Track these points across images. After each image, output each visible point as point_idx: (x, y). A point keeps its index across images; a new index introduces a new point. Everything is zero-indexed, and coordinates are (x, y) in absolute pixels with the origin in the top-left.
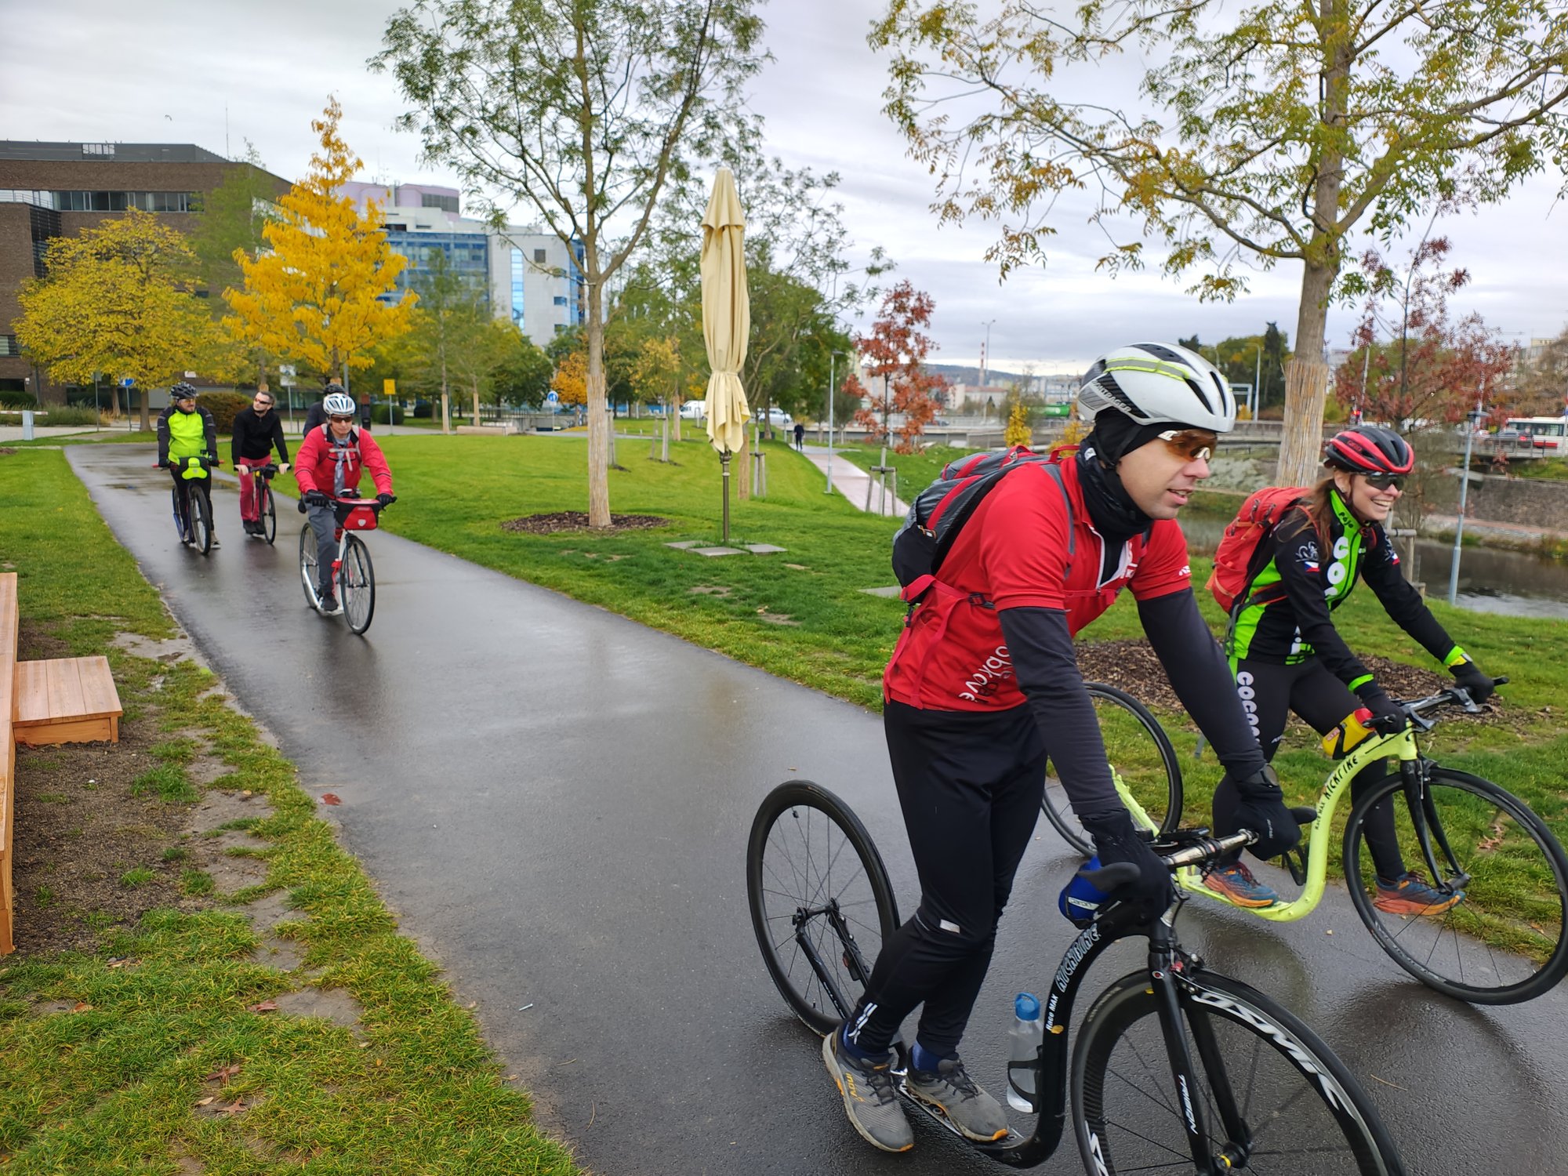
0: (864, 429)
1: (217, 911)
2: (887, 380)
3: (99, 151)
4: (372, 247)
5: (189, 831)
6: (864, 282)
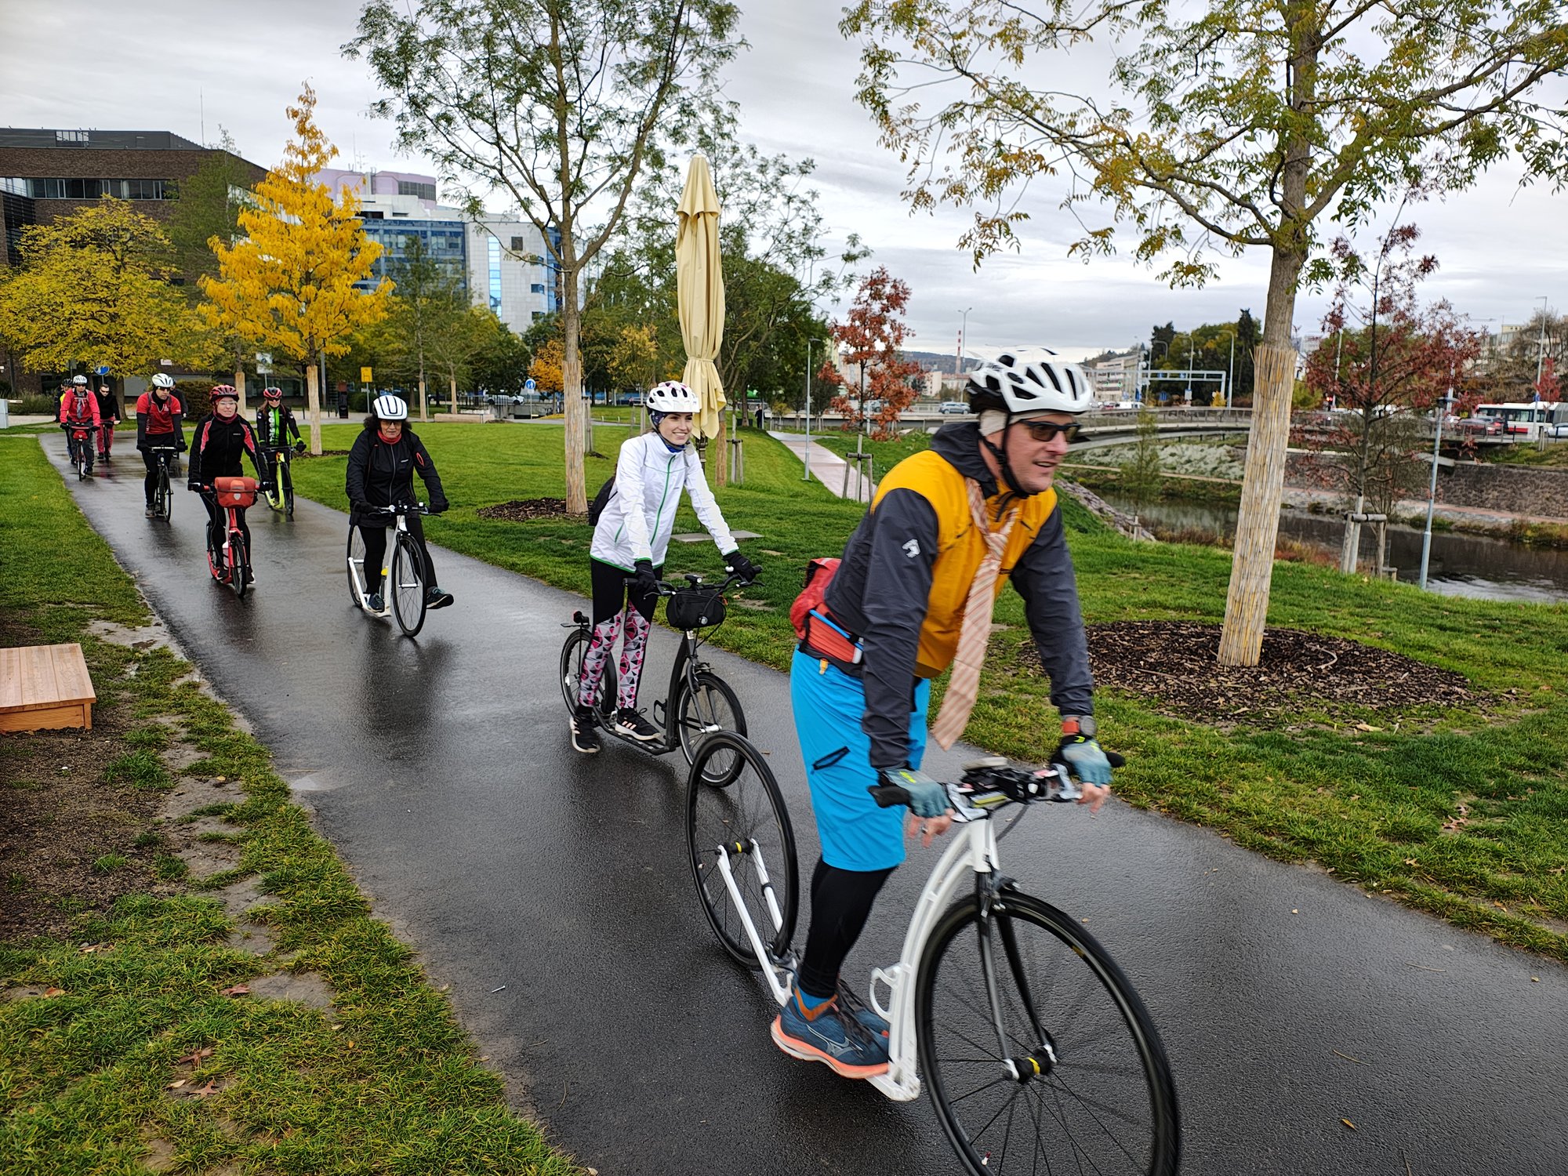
0: (840, 417)
1: (190, 896)
2: (863, 367)
3: (73, 139)
4: (347, 234)
5: (162, 817)
6: (840, 269)
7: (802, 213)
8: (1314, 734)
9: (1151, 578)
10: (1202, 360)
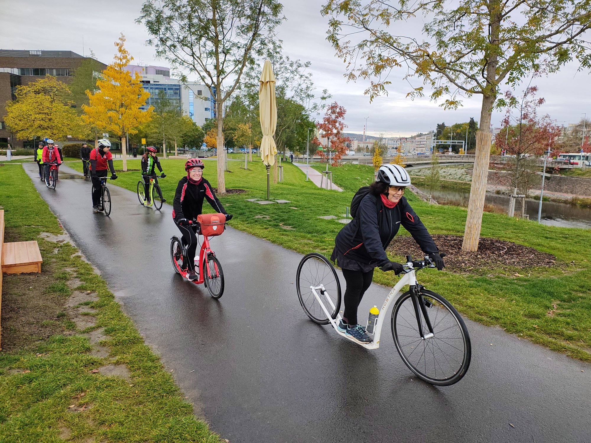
0: (320, 157)
1: (77, 335)
2: (328, 139)
3: (36, 54)
4: (137, 89)
5: (67, 306)
6: (320, 102)
7: (305, 81)
8: (498, 278)
9: (437, 219)
10: (455, 137)
